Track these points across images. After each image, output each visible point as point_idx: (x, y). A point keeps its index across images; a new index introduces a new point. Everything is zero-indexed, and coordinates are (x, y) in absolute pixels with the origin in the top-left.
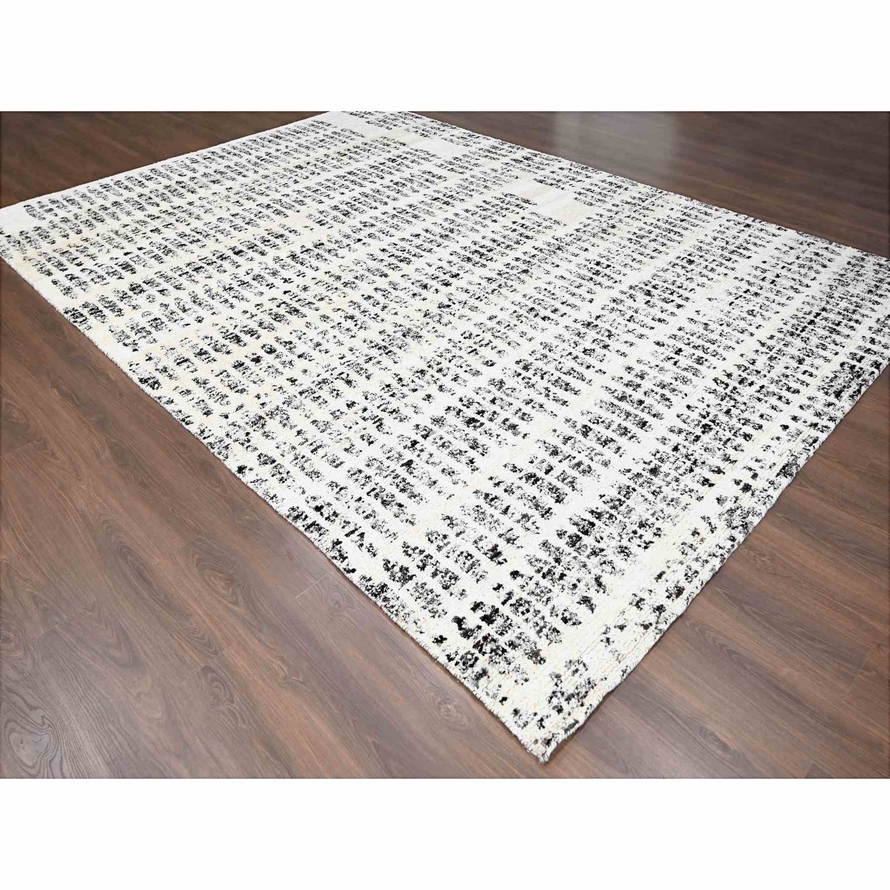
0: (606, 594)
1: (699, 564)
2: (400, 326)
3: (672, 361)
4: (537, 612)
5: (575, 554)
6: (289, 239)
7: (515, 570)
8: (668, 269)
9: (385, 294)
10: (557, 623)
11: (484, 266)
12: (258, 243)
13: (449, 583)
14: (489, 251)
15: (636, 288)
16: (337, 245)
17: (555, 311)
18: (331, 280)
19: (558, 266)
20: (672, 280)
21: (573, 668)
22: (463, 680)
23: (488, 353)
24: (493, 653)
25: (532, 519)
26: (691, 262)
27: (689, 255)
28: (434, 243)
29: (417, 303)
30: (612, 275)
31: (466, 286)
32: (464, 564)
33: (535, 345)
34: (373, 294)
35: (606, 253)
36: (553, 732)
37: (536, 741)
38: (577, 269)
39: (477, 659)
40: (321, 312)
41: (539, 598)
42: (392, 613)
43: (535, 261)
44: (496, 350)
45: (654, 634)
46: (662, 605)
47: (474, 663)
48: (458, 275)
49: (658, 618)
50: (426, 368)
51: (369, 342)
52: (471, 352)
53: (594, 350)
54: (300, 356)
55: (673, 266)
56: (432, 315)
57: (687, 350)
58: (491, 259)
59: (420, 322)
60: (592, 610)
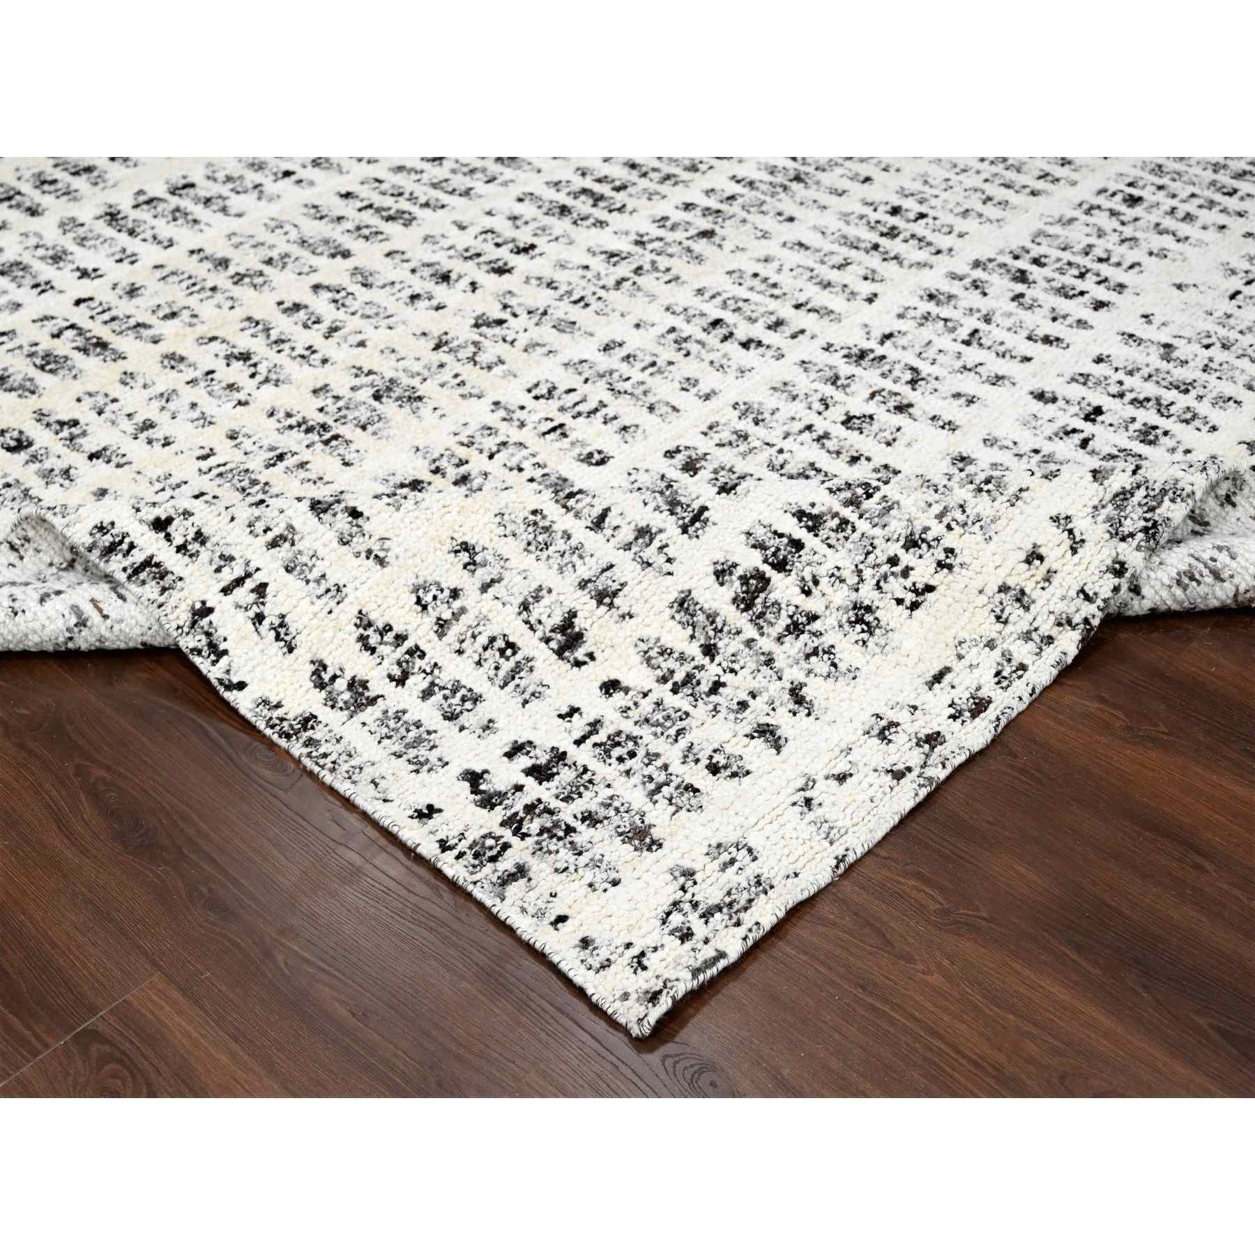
0: (812, 718)
1: (1031, 646)
2: (370, 373)
3: (1077, 438)
4: (652, 757)
5: (750, 632)
6: (107, 176)
7: (612, 677)
8: (1071, 221)
9: (339, 297)
10: (698, 775)
11: (601, 224)
12: (26, 188)
13: (459, 709)
14: (618, 189)
15: (990, 266)
16: (230, 186)
17: (777, 325)
18: (202, 270)
19: (791, 219)
20: (1081, 246)
21: (725, 857)
22: (470, 888)
23: (592, 434)
24: (545, 835)
25: (659, 537)
26: (1133, 201)
27: (1130, 185)
28: (478, 175)
29: (421, 316)
30: (930, 237)
31: (548, 273)
32: (497, 668)
33: (721, 410)
34: (306, 297)
35: (917, 186)
36: (666, 976)
37: (625, 996)
38: (842, 225)
39: (506, 846)
40: (164, 348)
41: (659, 730)
42: (323, 767)
43: (735, 208)
44: (616, 425)
45: (915, 786)
46: (938, 733)
47: (499, 854)
48: (533, 247)
49: (927, 756)
50: (425, 476)
51: (281, 415)
52: (549, 432)
53: (871, 417)
54: (92, 457)
55: (1088, 212)
56: (455, 344)
57: (1117, 410)
58: (621, 209)
59: (422, 363)
60: (778, 749)
